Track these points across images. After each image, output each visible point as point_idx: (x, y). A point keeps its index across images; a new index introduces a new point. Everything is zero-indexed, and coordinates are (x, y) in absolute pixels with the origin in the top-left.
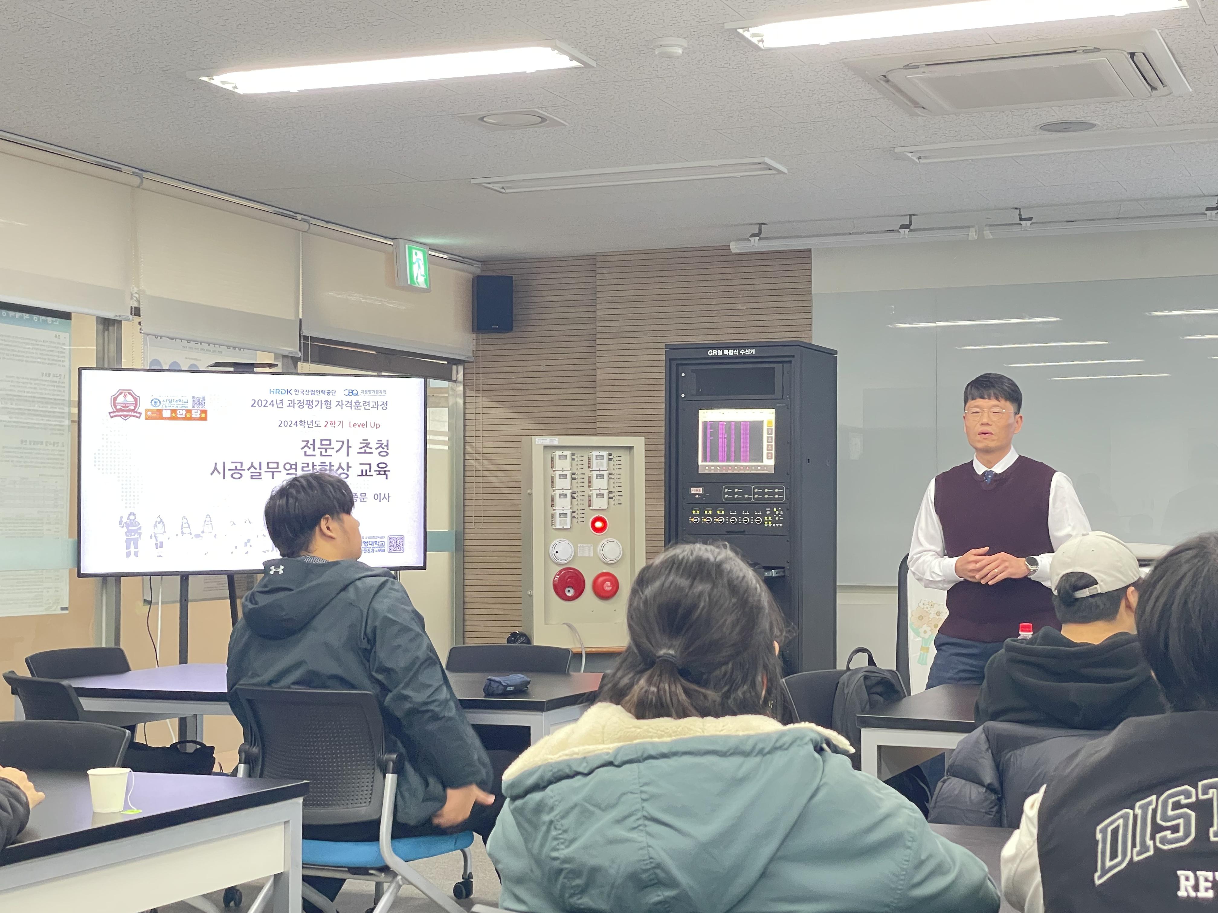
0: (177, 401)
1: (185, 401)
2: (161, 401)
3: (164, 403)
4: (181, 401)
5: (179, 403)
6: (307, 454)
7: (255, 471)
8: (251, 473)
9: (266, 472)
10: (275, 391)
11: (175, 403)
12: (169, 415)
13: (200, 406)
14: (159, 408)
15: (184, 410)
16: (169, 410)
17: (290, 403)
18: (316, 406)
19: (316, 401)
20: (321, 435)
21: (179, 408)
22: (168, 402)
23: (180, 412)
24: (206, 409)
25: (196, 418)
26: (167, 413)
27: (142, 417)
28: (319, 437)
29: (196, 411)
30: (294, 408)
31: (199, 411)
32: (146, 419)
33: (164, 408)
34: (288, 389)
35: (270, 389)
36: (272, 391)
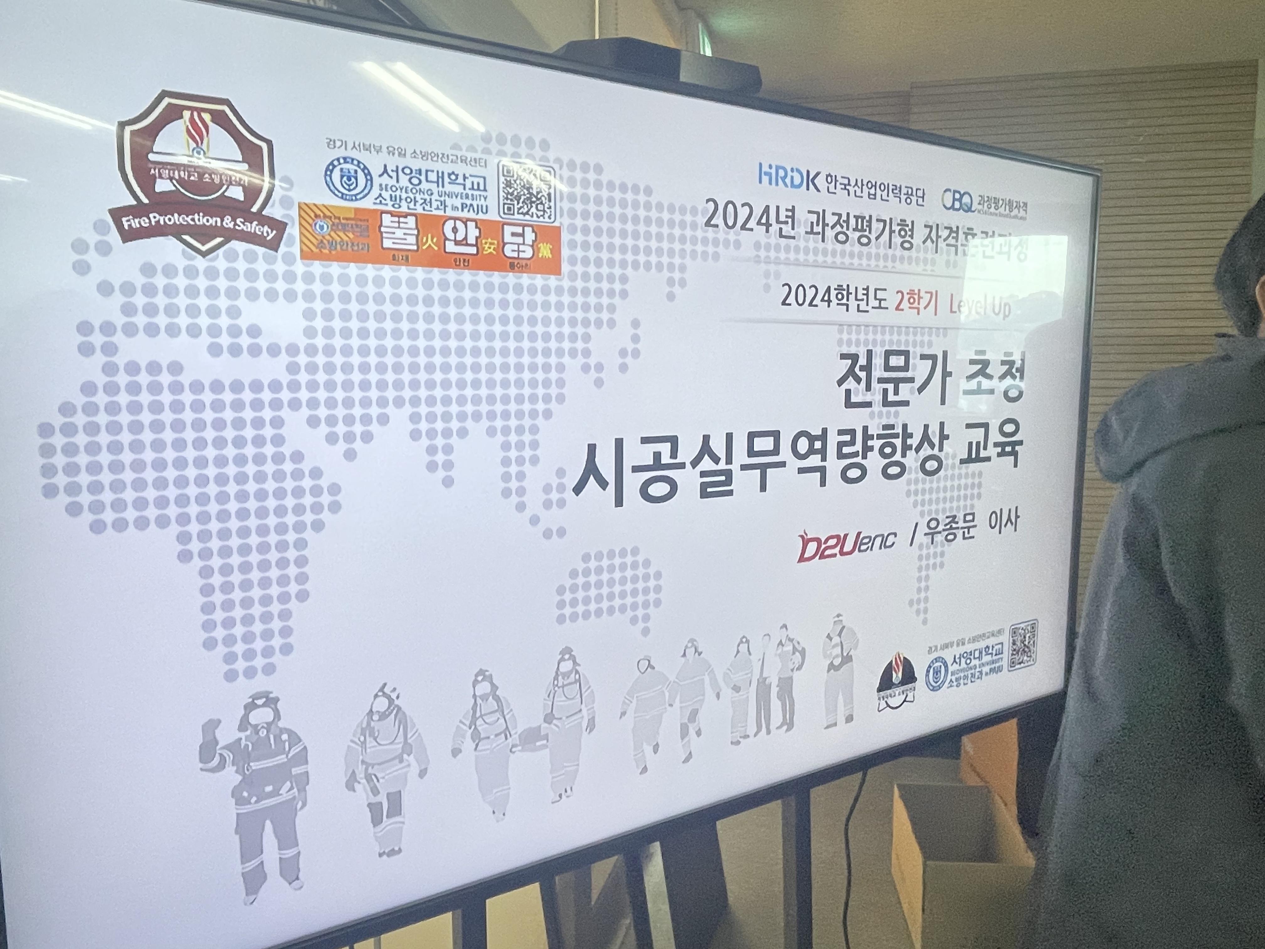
0: (440, 177)
1: (476, 180)
2: (376, 171)
3: (385, 180)
4: (460, 180)
5: (449, 188)
6: (854, 399)
7: (713, 467)
8: (703, 474)
9: (744, 467)
10: (773, 171)
11: (433, 187)
12: (412, 240)
13: (533, 210)
14: (367, 204)
15: (471, 225)
16: (411, 221)
17: (812, 223)
18: (877, 238)
19: (878, 220)
20: (887, 337)
21: (450, 213)
22: (404, 181)
23: (455, 230)
24: (556, 224)
25: (518, 258)
26: (399, 233)
27: (291, 244)
28: (883, 343)
29: (519, 230)
30: (823, 241)
31: (528, 230)
32: (306, 255)
33: (390, 208)
34: (808, 172)
35: (761, 164)
36: (766, 174)
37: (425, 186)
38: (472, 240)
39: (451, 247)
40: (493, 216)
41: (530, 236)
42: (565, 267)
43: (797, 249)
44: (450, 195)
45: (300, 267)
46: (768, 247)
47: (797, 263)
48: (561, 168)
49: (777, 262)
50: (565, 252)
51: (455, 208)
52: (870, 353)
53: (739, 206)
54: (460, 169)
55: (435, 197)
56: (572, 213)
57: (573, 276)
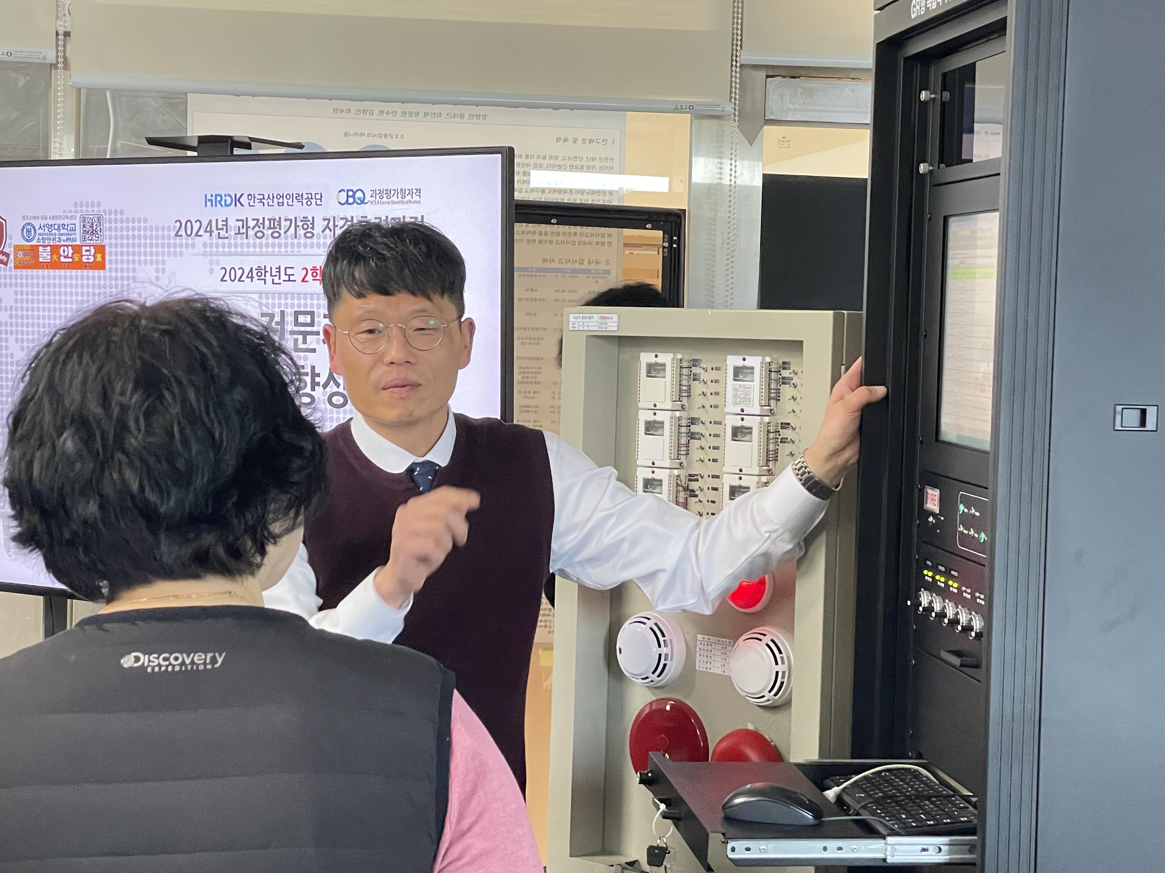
0: (59, 227)
1: (72, 226)
2: (37, 228)
3: (41, 231)
4: (66, 227)
5: (63, 231)
10: (213, 198)
11: (56, 232)
12: (49, 257)
13: (94, 237)
14: (34, 243)
15: (70, 248)
16: (49, 248)
17: (239, 227)
18: (285, 233)
19: (285, 220)
20: (296, 302)
21: (63, 243)
22: (46, 229)
23: (64, 251)
24: (104, 243)
25: (88, 263)
26: (45, 254)
27: (11, 263)
28: (293, 305)
29: (88, 248)
30: (247, 238)
31: (92, 248)
32: (16, 267)
33: (41, 244)
34: (236, 195)
35: (206, 195)
36: (209, 200)
37: (54, 232)
38: (70, 255)
39: (63, 259)
40: (78, 243)
41: (93, 251)
42: (107, 266)
43: (230, 245)
44: (62, 235)
45: (13, 272)
46: (211, 245)
47: (230, 254)
48: (105, 215)
49: (218, 254)
50: (107, 258)
51: (64, 241)
52: (283, 313)
53: (193, 222)
54: (66, 222)
55: (57, 236)
56: (110, 237)
57: (111, 270)
